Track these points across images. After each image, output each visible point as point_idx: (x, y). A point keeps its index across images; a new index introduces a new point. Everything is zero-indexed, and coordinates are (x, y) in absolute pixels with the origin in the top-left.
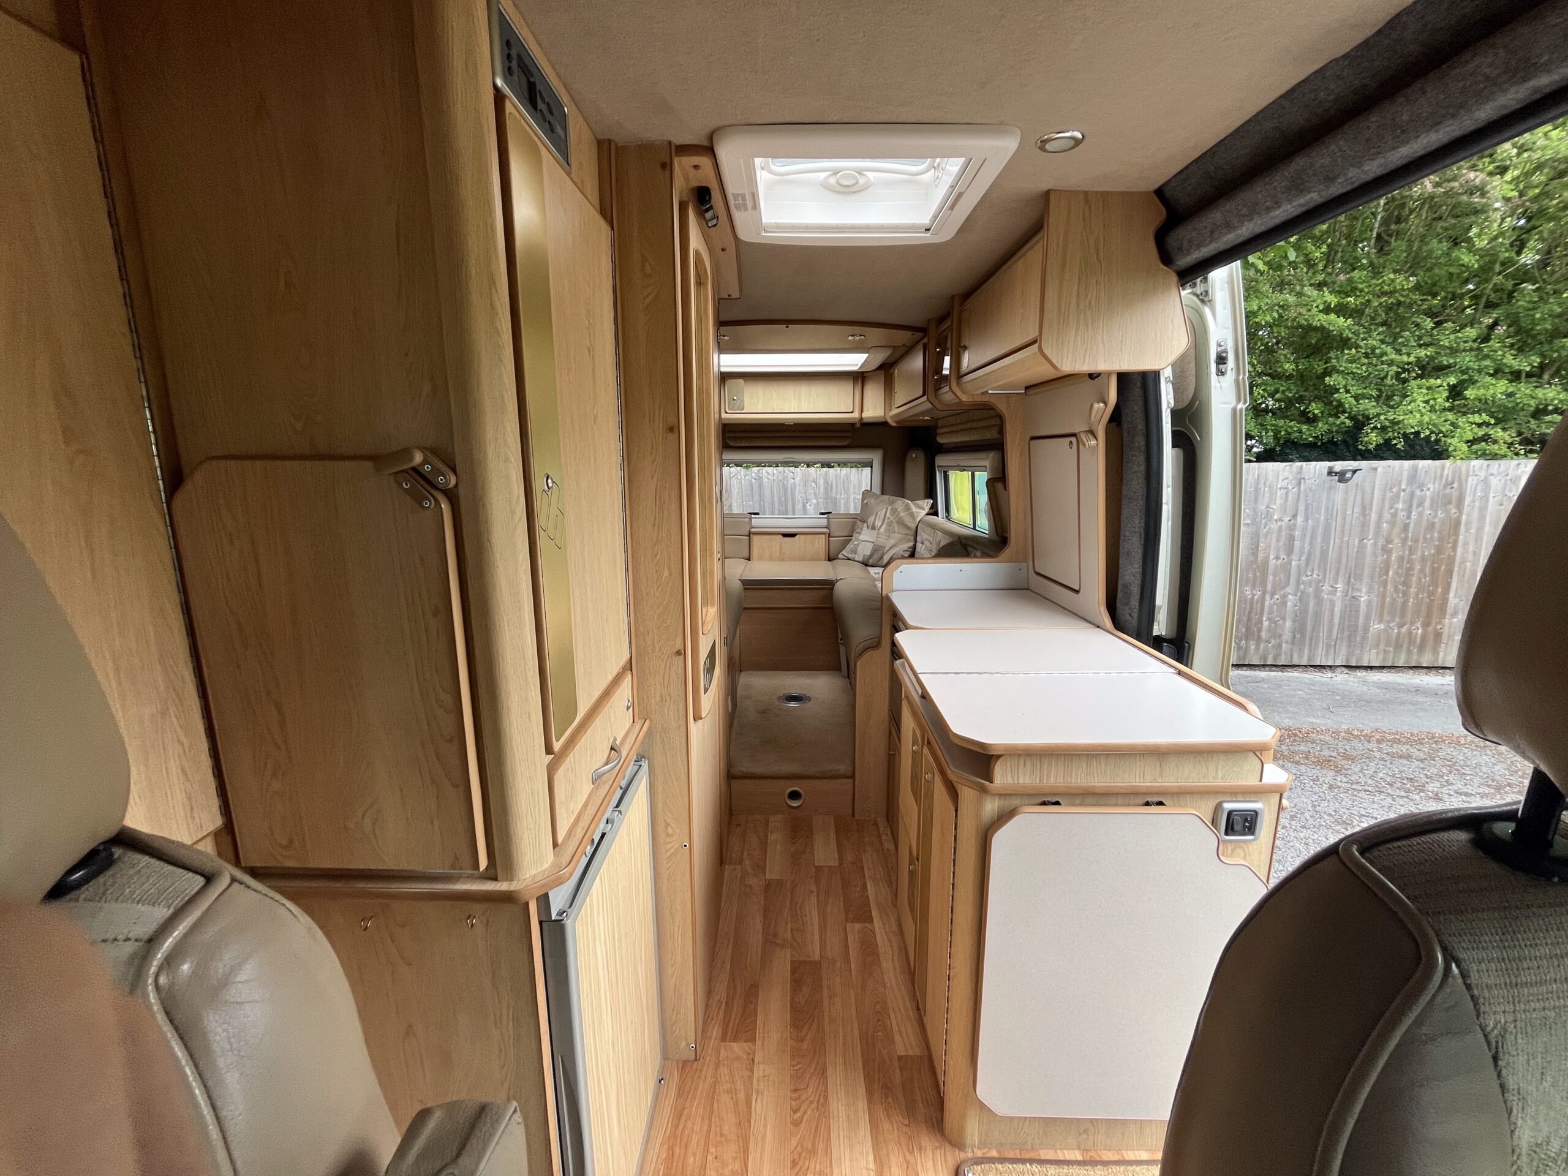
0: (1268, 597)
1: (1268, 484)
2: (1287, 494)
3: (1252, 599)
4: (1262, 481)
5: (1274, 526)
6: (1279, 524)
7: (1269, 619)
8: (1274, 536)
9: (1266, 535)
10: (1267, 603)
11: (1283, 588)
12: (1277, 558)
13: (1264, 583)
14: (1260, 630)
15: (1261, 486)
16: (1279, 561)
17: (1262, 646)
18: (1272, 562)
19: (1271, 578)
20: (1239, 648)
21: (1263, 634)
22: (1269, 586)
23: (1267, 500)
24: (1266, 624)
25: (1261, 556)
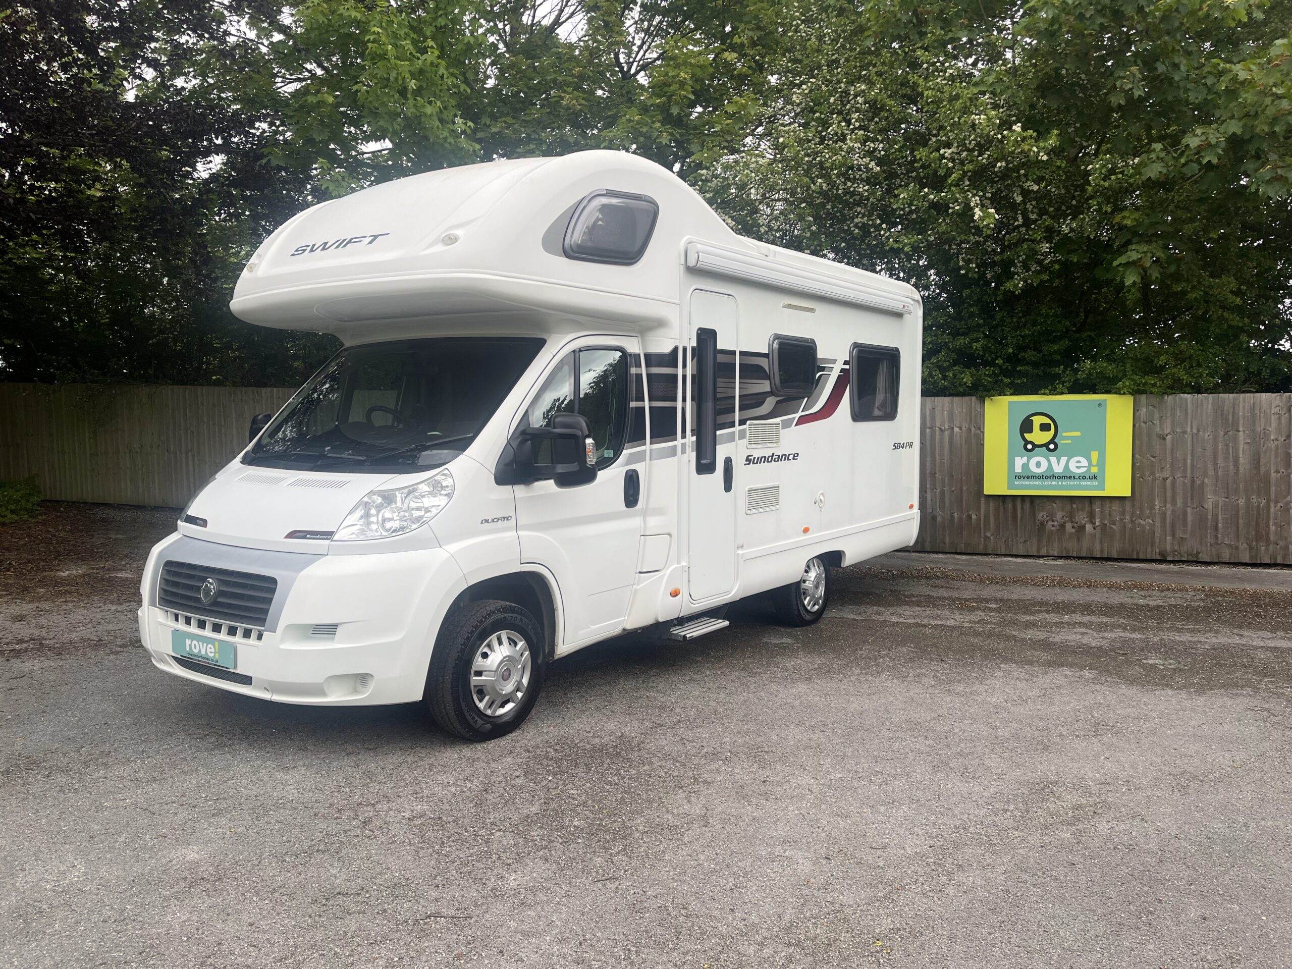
0: (1272, 505)
1: (1263, 410)
2: (1280, 419)
3: (1258, 506)
4: (1257, 408)
5: (1272, 445)
6: (1276, 443)
7: (1275, 524)
8: (1273, 453)
9: (1265, 452)
10: (1272, 510)
11: (1285, 497)
12: (1277, 472)
13: (1268, 493)
14: (1268, 534)
15: (1257, 412)
16: (1279, 475)
17: (1271, 547)
18: (1273, 475)
19: (1273, 488)
20: (1251, 548)
21: (1272, 537)
22: (1273, 496)
23: (1263, 424)
24: (1273, 528)
25: (1263, 470)
